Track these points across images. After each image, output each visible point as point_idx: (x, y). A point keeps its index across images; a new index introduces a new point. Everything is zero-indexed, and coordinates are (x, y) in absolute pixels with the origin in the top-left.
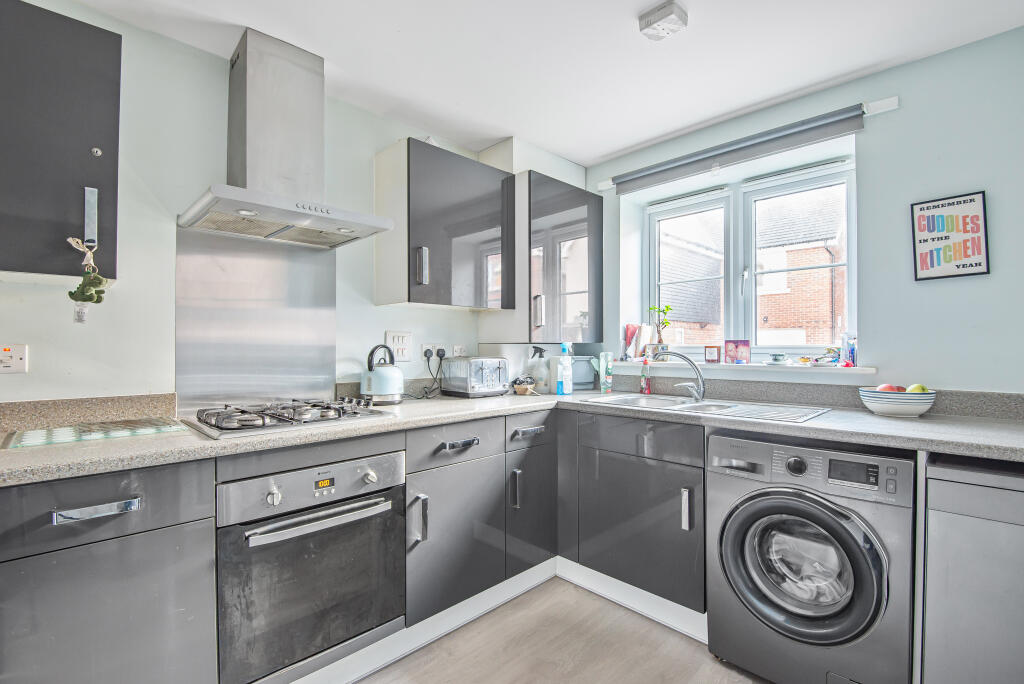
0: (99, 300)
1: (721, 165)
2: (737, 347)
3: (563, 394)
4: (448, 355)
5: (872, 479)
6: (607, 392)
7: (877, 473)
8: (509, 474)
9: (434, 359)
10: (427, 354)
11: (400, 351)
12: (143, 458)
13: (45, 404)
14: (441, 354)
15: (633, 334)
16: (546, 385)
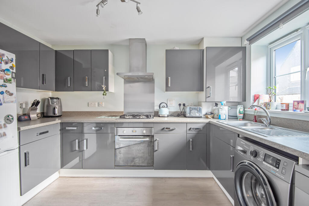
0: (106, 95)
1: (284, 23)
2: (298, 104)
3: (220, 119)
4: (186, 105)
5: (277, 166)
6: (239, 120)
7: (280, 163)
8: (188, 140)
9: (182, 106)
10: (180, 105)
11: (171, 104)
12: (104, 121)
13: (105, 112)
14: (184, 105)
15: (258, 98)
16: (217, 116)
